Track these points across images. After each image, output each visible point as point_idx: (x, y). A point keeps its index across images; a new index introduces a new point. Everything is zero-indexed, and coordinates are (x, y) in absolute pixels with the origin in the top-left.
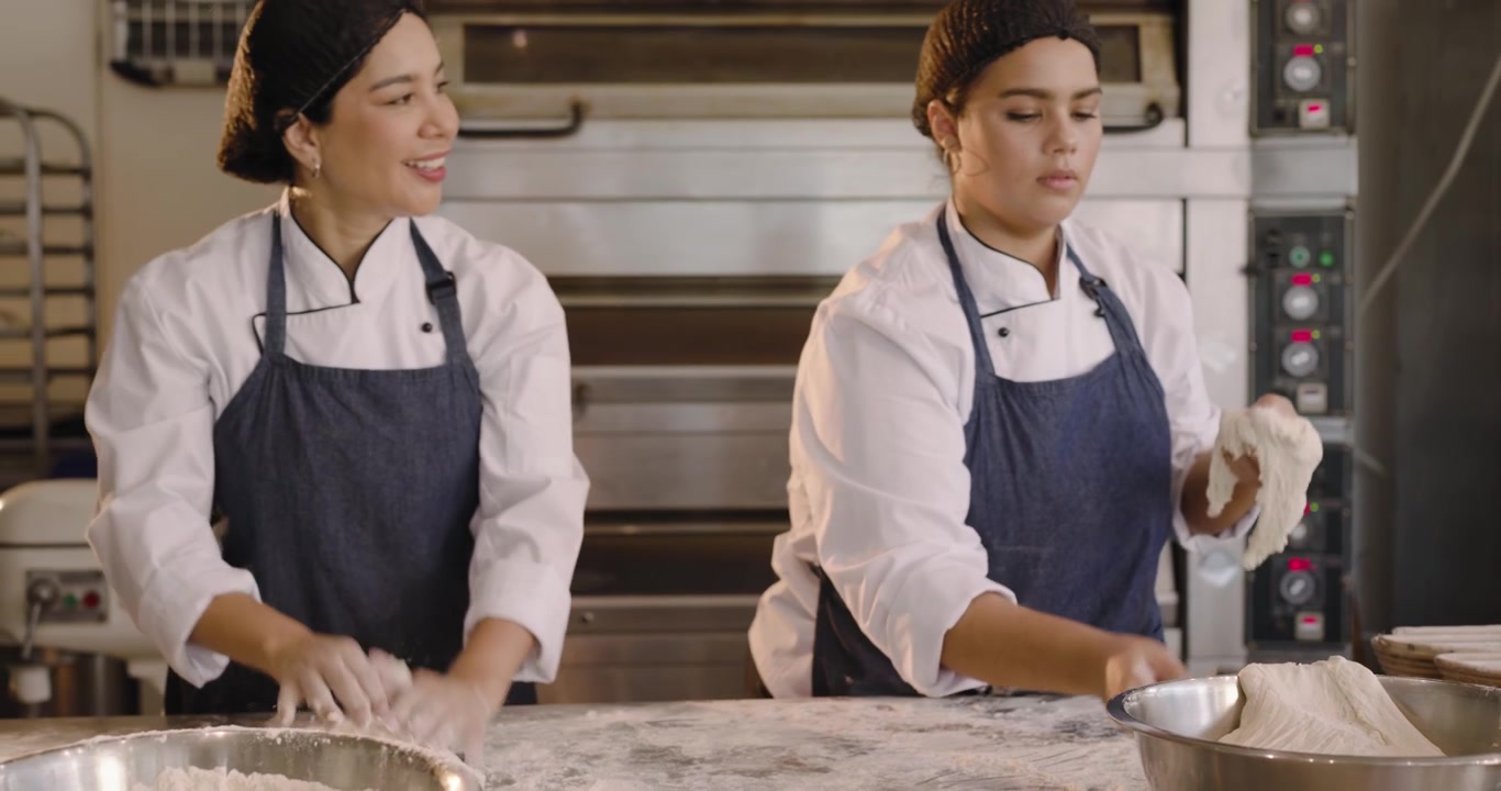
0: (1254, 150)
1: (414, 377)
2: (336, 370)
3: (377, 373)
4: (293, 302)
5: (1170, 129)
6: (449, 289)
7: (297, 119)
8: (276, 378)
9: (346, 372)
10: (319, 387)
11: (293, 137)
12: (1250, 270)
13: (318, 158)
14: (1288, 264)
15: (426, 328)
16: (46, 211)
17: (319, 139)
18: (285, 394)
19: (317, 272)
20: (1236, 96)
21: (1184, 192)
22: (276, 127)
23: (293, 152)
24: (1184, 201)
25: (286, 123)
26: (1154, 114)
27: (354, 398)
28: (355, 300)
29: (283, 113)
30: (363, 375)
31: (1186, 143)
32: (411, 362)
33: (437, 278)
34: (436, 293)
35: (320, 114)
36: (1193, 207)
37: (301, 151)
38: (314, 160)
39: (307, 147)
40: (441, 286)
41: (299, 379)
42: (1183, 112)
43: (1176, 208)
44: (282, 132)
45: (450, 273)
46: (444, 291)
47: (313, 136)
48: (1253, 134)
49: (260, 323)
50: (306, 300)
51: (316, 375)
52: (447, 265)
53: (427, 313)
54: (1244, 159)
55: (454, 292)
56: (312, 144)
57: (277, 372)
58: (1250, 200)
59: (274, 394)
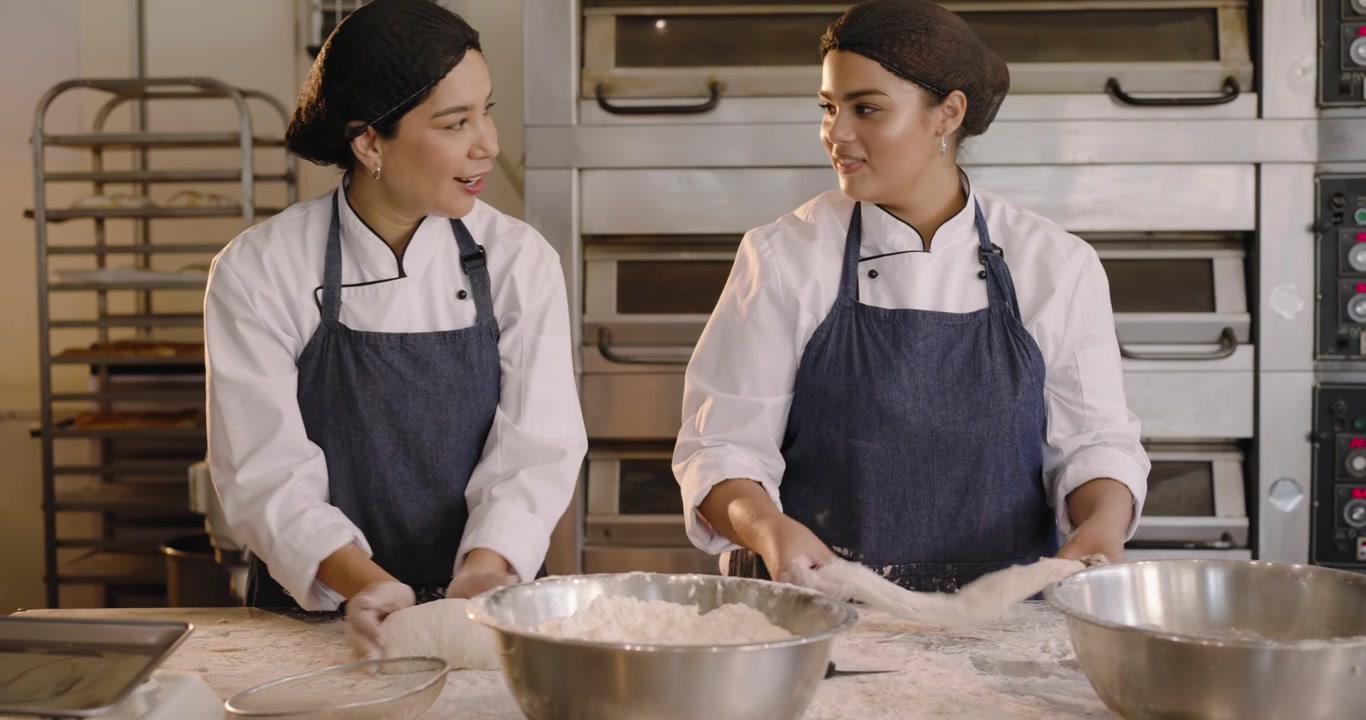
0: (1319, 118)
1: (445, 338)
2: (380, 334)
3: (415, 335)
4: (348, 274)
5: (1246, 102)
6: (480, 262)
7: (366, 130)
8: (332, 341)
9: (388, 335)
10: (367, 350)
11: (360, 144)
12: (1316, 228)
13: (379, 162)
14: (1353, 222)
15: (461, 295)
16: (257, 178)
17: (383, 150)
18: (339, 355)
19: (369, 251)
20: (1304, 71)
21: (1257, 159)
22: (347, 134)
23: (360, 157)
24: (1258, 166)
25: (357, 132)
26: (1230, 89)
27: (396, 358)
28: (402, 274)
29: (354, 124)
30: (403, 337)
31: (1260, 115)
32: (446, 326)
33: (469, 252)
34: (468, 265)
35: (387, 130)
36: (1264, 169)
37: (366, 156)
38: (376, 165)
39: (371, 153)
40: (473, 258)
41: (350, 343)
42: (1257, 86)
43: (1252, 170)
44: (351, 139)
45: (481, 247)
46: (476, 262)
47: (378, 144)
48: (1318, 106)
49: (320, 293)
50: (361, 274)
51: (364, 339)
52: (478, 240)
53: (461, 282)
54: (1312, 127)
55: (484, 264)
56: (375, 150)
57: (332, 336)
58: (1317, 164)
59: (331, 355)
